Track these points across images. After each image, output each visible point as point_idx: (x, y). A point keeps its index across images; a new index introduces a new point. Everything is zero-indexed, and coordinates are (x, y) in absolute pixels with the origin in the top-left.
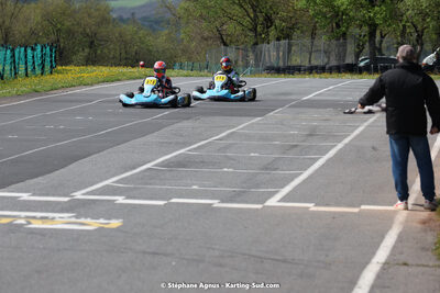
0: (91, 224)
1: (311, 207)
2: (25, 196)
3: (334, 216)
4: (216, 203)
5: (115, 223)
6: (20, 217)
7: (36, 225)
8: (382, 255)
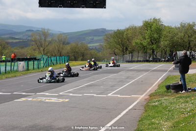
0: (61, 100)
1: (119, 96)
2: (47, 94)
3: (123, 98)
4: (95, 95)
5: (67, 100)
6: (43, 99)
7: (47, 101)
8: (131, 107)
